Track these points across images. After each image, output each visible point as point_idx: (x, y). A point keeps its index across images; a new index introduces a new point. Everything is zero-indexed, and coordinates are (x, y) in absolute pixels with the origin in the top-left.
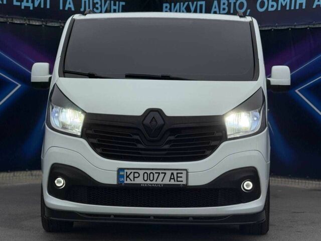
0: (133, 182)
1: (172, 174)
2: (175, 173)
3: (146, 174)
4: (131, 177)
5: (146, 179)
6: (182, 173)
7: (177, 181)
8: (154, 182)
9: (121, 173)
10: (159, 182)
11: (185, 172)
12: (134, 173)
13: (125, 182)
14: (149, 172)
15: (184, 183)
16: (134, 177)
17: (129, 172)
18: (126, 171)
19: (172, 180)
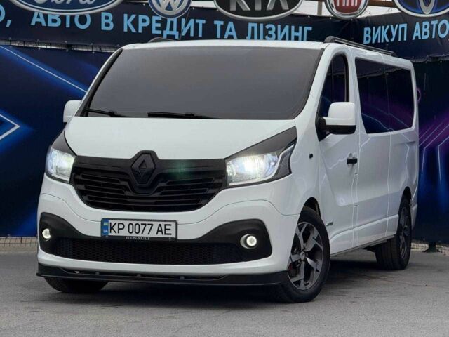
0: (117, 234)
1: (160, 225)
2: (163, 224)
3: (131, 226)
4: (116, 228)
5: (131, 231)
6: (170, 225)
7: (165, 234)
8: (140, 235)
9: (105, 224)
10: (145, 234)
11: (173, 224)
12: (119, 224)
13: (110, 234)
14: (134, 223)
15: (173, 236)
16: (119, 229)
17: (113, 222)
18: (110, 221)
19: (160, 233)
